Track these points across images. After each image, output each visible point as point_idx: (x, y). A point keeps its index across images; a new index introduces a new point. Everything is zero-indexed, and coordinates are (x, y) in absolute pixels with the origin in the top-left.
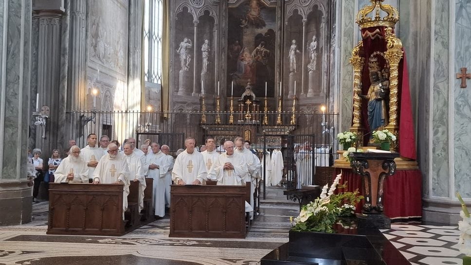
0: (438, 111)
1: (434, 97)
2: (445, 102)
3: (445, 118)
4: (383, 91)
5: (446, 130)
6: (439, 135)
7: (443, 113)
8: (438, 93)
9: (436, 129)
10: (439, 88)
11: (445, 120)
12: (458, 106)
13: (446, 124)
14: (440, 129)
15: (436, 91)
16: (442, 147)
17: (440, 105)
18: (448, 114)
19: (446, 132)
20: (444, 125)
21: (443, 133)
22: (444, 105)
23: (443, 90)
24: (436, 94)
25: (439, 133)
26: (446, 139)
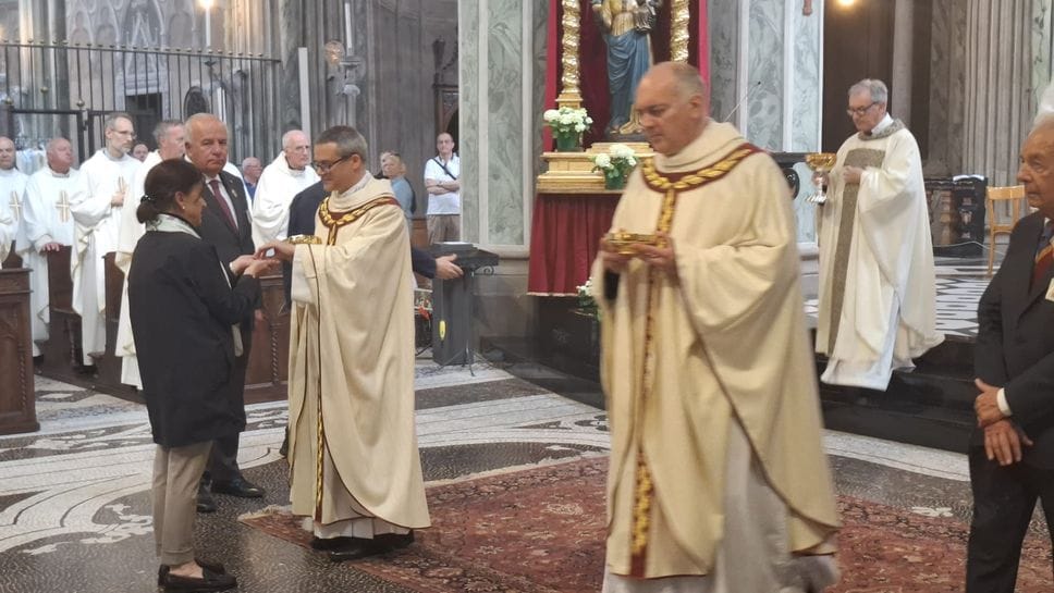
0: (760, 60)
1: (751, 33)
2: (776, 43)
3: (777, 78)
4: (654, 14)
5: (777, 103)
6: (763, 113)
7: (772, 67)
8: (761, 22)
9: (755, 100)
10: (762, 13)
11: (776, 83)
12: (798, 53)
13: (778, 90)
14: (765, 102)
15: (755, 20)
16: (768, 138)
17: (766, 50)
18: (782, 70)
19: (778, 109)
20: (774, 92)
21: (772, 109)
22: (775, 50)
23: (772, 17)
24: (756, 25)
25: (763, 110)
26: (778, 123)
